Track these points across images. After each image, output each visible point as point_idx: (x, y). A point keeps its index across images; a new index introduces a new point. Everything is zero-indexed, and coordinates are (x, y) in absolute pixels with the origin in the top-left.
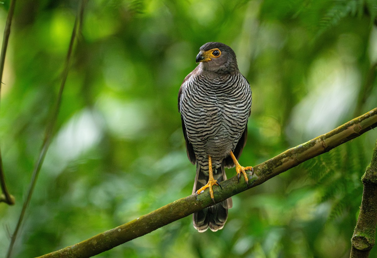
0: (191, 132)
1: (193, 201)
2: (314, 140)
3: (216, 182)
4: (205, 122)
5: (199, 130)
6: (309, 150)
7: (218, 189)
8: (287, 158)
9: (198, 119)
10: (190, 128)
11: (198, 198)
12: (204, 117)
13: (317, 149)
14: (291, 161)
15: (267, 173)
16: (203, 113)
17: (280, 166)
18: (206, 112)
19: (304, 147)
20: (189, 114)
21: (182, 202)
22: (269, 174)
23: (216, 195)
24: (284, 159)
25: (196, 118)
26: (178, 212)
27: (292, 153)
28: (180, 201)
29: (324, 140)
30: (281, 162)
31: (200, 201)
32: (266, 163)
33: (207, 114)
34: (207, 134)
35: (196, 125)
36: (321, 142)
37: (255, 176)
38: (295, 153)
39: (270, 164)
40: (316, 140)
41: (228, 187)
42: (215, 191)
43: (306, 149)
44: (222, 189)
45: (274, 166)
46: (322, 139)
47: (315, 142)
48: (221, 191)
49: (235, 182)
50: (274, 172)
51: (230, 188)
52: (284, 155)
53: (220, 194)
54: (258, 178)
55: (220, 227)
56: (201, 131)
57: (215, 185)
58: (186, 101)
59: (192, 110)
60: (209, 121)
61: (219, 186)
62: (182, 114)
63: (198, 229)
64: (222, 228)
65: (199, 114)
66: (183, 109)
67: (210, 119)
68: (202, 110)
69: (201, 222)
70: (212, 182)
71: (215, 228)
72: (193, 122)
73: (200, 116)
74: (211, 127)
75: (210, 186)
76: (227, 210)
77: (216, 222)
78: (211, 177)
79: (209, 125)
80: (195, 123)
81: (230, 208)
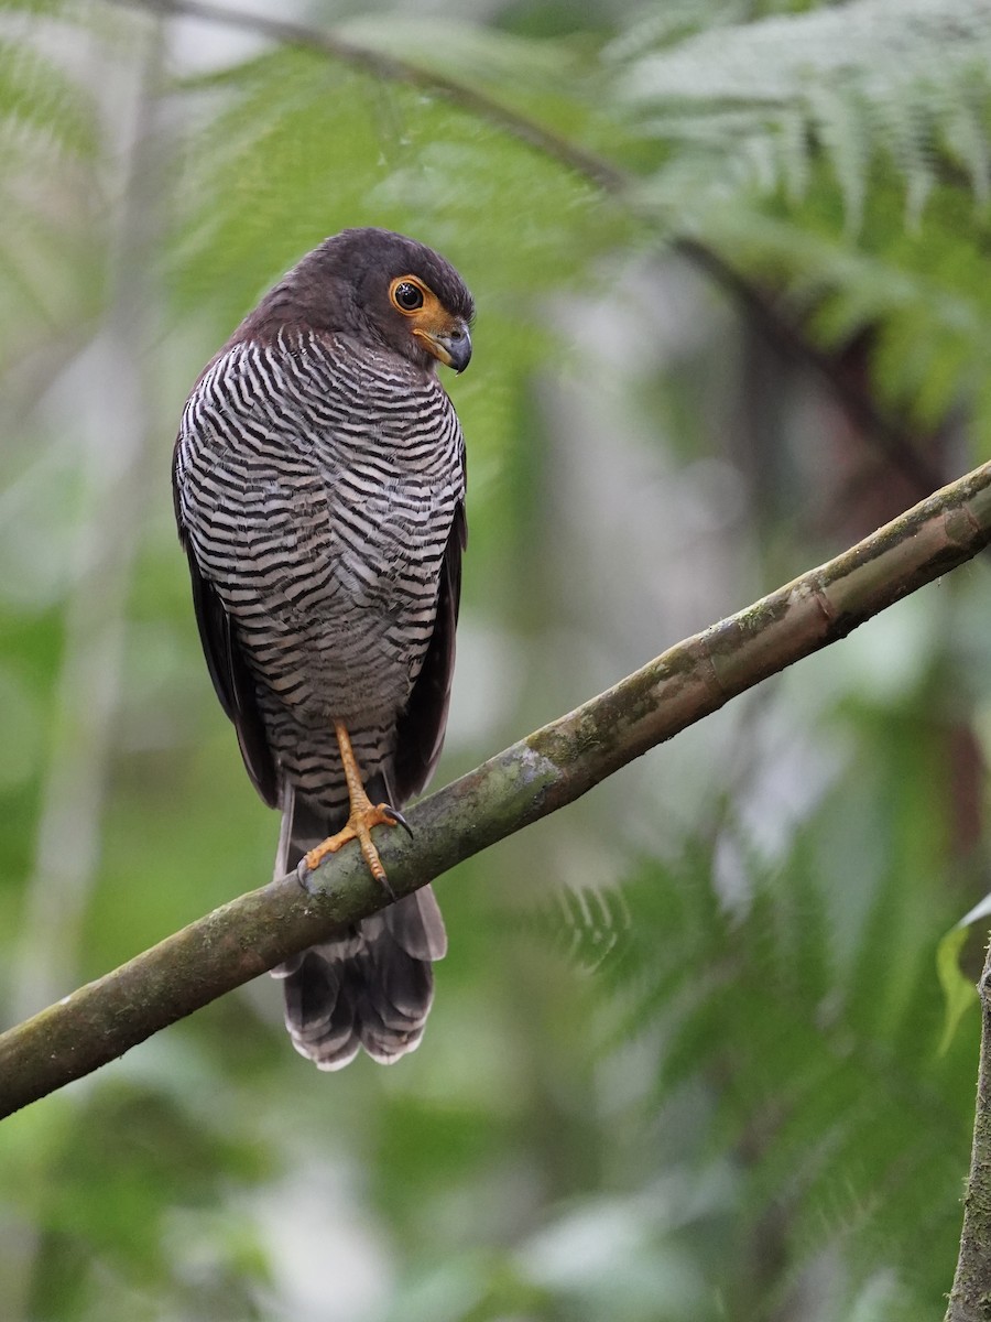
0: (237, 595)
1: (297, 899)
2: (781, 596)
3: (385, 811)
4: (291, 540)
5: (268, 580)
6: (763, 638)
7: (396, 841)
8: (673, 680)
9: (259, 529)
11: (315, 884)
12: (281, 518)
13: (795, 630)
14: (693, 689)
15: (596, 749)
16: (275, 504)
17: (649, 716)
18: (288, 498)
19: (742, 625)
20: (218, 517)
21: (247, 908)
22: (604, 752)
23: (393, 865)
24: (662, 686)
25: (250, 528)
26: (234, 954)
27: (694, 654)
28: (238, 907)
29: (824, 589)
30: (650, 697)
31: (323, 895)
32: (587, 712)
33: (289, 505)
34: (303, 594)
35: (254, 559)
36: (812, 600)
37: (547, 766)
39: (605, 715)
40: (788, 593)
41: (436, 825)
42: (384, 846)
43: (754, 633)
44: (411, 835)
45: (622, 716)
46: (815, 587)
47: (788, 603)
48: (411, 846)
49: (463, 803)
50: (624, 742)
51: (448, 826)
52: (662, 667)
53: (406, 859)
54: (558, 773)
55: (406, 1043)
56: (279, 580)
57: (381, 825)
58: (203, 464)
59: (229, 498)
60: (305, 532)
61: (400, 827)
62: (190, 526)
63: (313, 1054)
64: (414, 1045)
65: (259, 507)
66: (191, 502)
67: (308, 525)
68: (274, 489)
69: (320, 1024)
70: (365, 816)
71: (386, 1048)
72: (240, 551)
73: (267, 516)
74: (318, 560)
75: (361, 828)
76: (428, 963)
77: (384, 1018)
78: (359, 798)
79: (309, 548)
80: (247, 549)
81: (436, 955)
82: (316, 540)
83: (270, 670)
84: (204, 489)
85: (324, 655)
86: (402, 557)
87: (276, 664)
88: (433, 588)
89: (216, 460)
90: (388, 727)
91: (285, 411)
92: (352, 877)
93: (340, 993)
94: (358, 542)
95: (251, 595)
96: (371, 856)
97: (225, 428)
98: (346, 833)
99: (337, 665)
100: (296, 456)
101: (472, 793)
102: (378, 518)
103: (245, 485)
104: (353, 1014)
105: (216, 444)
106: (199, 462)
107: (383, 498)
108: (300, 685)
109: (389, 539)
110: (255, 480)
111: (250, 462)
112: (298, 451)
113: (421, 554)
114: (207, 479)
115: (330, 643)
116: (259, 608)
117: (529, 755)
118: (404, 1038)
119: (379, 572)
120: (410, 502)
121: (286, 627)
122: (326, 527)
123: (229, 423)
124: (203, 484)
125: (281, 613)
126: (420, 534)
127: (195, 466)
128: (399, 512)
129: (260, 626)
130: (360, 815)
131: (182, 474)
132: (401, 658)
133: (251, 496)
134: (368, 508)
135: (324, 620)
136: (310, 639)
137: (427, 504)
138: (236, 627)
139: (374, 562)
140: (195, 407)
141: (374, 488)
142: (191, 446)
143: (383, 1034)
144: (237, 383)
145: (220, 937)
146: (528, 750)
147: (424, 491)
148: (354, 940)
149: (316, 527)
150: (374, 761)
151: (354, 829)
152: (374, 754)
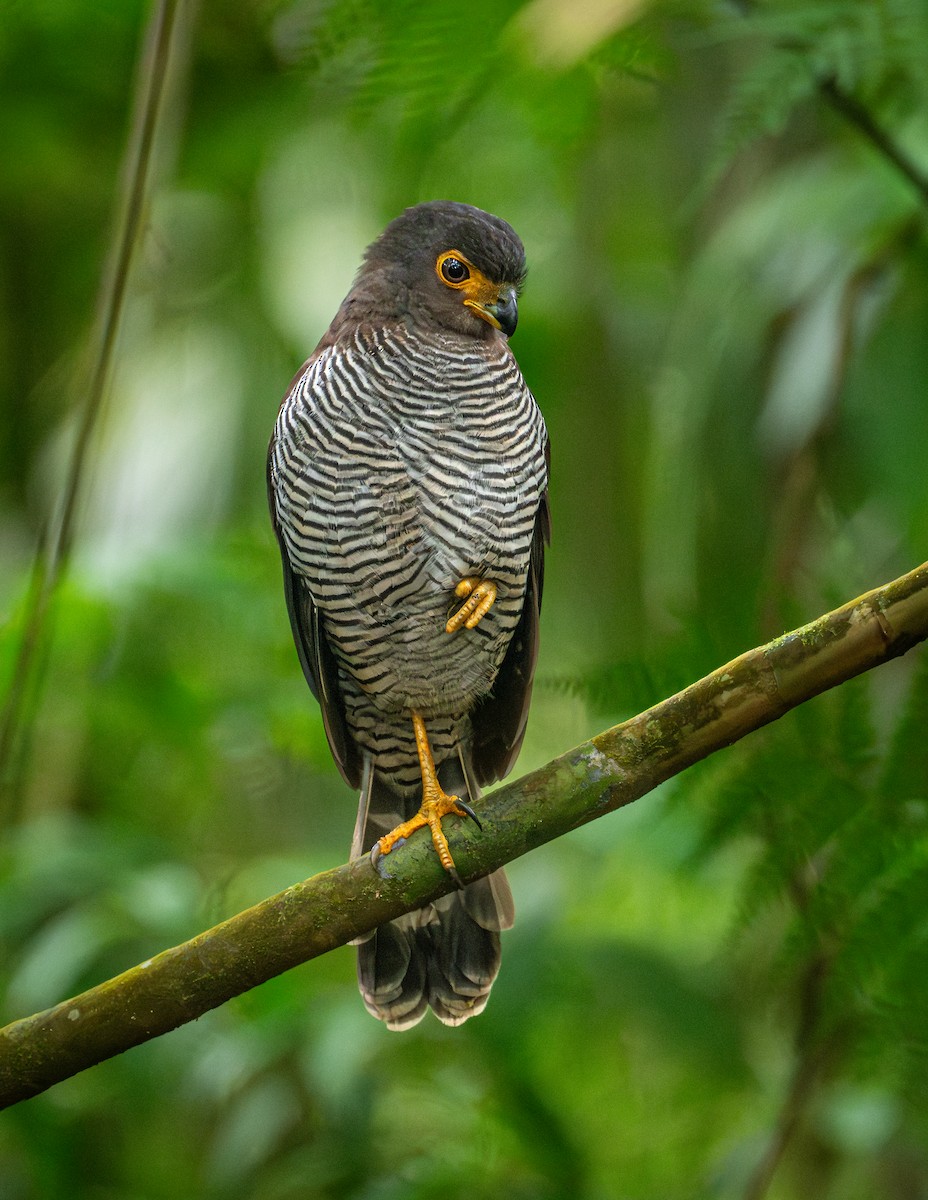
0: (326, 590)
1: (370, 882)
2: (844, 614)
3: (454, 803)
5: (358, 576)
6: (825, 654)
7: (466, 831)
8: (737, 691)
9: (350, 527)
10: (322, 575)
11: (387, 868)
12: (371, 516)
13: (857, 647)
14: (755, 700)
15: (660, 753)
16: (364, 503)
17: (714, 724)
18: (378, 496)
19: (805, 640)
20: (310, 516)
21: (321, 886)
22: (667, 757)
23: (460, 854)
24: (726, 696)
25: (340, 527)
26: (308, 931)
27: (758, 667)
28: (313, 886)
29: (884, 611)
30: (714, 706)
31: (394, 880)
32: (654, 716)
33: (379, 504)
34: (391, 589)
35: (344, 556)
36: (872, 620)
37: (613, 766)
38: (770, 670)
39: (670, 721)
40: (850, 611)
41: (504, 819)
42: (454, 836)
43: (816, 650)
45: (686, 724)
46: (875, 606)
47: (849, 622)
48: (480, 837)
49: (532, 798)
50: (688, 748)
51: (515, 821)
52: (726, 677)
53: (475, 849)
54: (623, 775)
55: (472, 1008)
56: (368, 577)
57: (453, 815)
58: (295, 466)
59: (321, 498)
60: (394, 530)
61: (470, 819)
62: (283, 523)
63: (383, 1016)
64: (479, 1010)
65: (349, 506)
66: (285, 501)
67: (396, 522)
68: (364, 490)
69: (391, 988)
70: (437, 805)
71: (453, 1012)
72: (331, 548)
73: (357, 515)
74: (405, 557)
75: (433, 818)
76: (497, 933)
77: (453, 984)
78: (431, 786)
79: (397, 546)
80: (337, 547)
81: (505, 926)
82: (405, 537)
83: (356, 660)
84: (296, 489)
85: (410, 647)
86: (492, 550)
87: (361, 655)
89: (308, 461)
91: (373, 409)
92: (423, 864)
93: (412, 960)
94: (450, 536)
95: (340, 590)
96: (441, 846)
97: (316, 431)
98: (418, 820)
99: (421, 657)
100: (384, 452)
101: (541, 790)
102: (467, 512)
103: (335, 485)
104: (423, 980)
105: (307, 446)
106: (291, 463)
107: (469, 491)
108: (385, 674)
109: (479, 533)
110: (345, 480)
111: (341, 461)
112: (386, 446)
113: (512, 546)
114: (299, 479)
115: (416, 636)
116: (349, 602)
117: (596, 757)
118: (471, 1004)
119: (471, 564)
120: (495, 494)
121: (373, 621)
122: (416, 523)
123: (319, 425)
124: (295, 485)
125: (369, 607)
126: (509, 525)
127: (288, 467)
128: (486, 505)
129: (348, 619)
130: (433, 803)
131: (276, 474)
132: (488, 646)
133: (342, 495)
134: (455, 503)
135: (411, 614)
136: (396, 632)
137: (512, 495)
138: (323, 619)
139: (467, 554)
140: (287, 412)
142: (285, 448)
143: (451, 999)
144: (325, 389)
145: (295, 915)
146: (595, 751)
147: (510, 481)
148: (426, 912)
149: (406, 523)
150: (447, 746)
151: (426, 816)
152: (448, 739)
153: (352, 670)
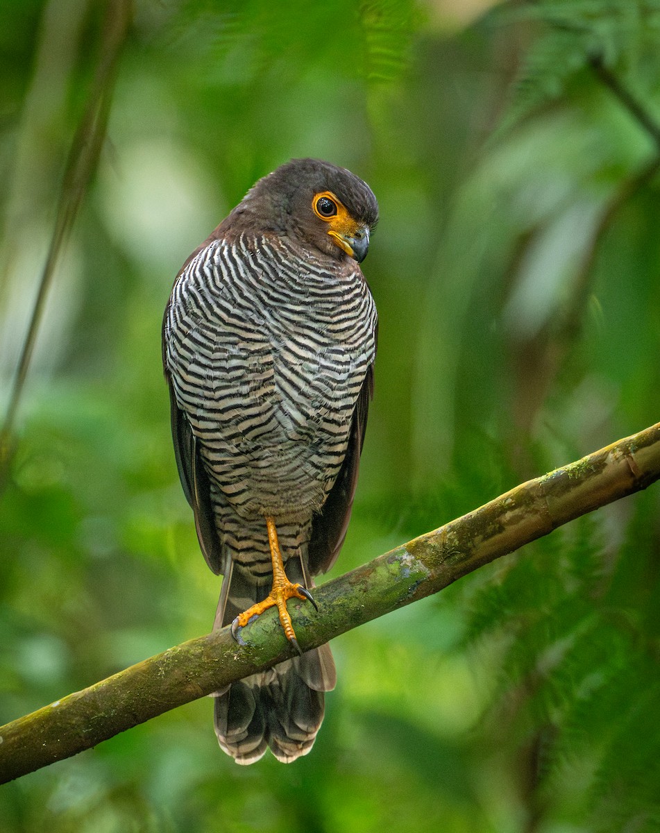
1: (228, 647)
2: (602, 455)
3: (297, 589)
4: (245, 389)
5: (226, 417)
6: (585, 486)
7: (305, 611)
8: (517, 511)
9: (223, 379)
10: (200, 413)
11: (244, 637)
12: (239, 373)
13: (610, 482)
14: (532, 520)
15: (456, 557)
16: (235, 362)
17: (498, 537)
18: (245, 358)
19: (571, 474)
20: (193, 368)
21: (192, 651)
22: (461, 560)
23: (301, 629)
24: (509, 515)
25: (215, 378)
26: (180, 683)
27: (533, 493)
28: (186, 648)
29: (633, 454)
30: (499, 522)
31: (249, 646)
32: (452, 529)
33: (246, 364)
36: (623, 461)
37: (420, 567)
38: (544, 496)
39: (466, 532)
40: (607, 453)
41: (335, 603)
42: (296, 614)
43: (578, 482)
44: (316, 608)
45: (477, 535)
46: (626, 450)
47: (605, 462)
48: (316, 616)
49: (357, 588)
50: (478, 553)
51: (344, 604)
52: (509, 501)
53: (311, 625)
54: (428, 572)
55: (302, 749)
56: (234, 417)
57: (296, 599)
58: (185, 328)
59: (202, 355)
60: (255, 384)
61: (309, 602)
62: (171, 370)
63: (232, 753)
64: (306, 752)
65: (223, 364)
66: (174, 354)
67: (259, 378)
68: (235, 351)
69: (240, 731)
70: (284, 590)
71: (286, 752)
72: (207, 393)
73: (228, 370)
75: (280, 600)
76: (323, 693)
77: (287, 731)
78: (280, 575)
80: (212, 393)
81: (328, 688)
82: (264, 391)
83: (222, 478)
84: (184, 346)
85: (263, 472)
86: (325, 406)
87: (228, 475)
88: (346, 428)
89: (194, 326)
90: (305, 524)
91: (246, 294)
92: (271, 635)
93: (257, 710)
94: (294, 393)
95: (212, 426)
96: (286, 622)
97: (202, 303)
98: (269, 602)
99: (271, 480)
100: (252, 327)
101: (364, 582)
102: (310, 377)
103: (214, 347)
104: (264, 726)
105: (194, 314)
106: (181, 325)
107: (314, 362)
108: (243, 491)
109: (317, 393)
110: (222, 343)
111: (219, 330)
112: (254, 324)
113: (340, 404)
114: (186, 339)
115: (268, 464)
116: (218, 435)
117: (407, 558)
118: (300, 746)
119: (308, 417)
120: (334, 366)
121: (236, 451)
122: (272, 381)
123: (205, 300)
124: (183, 342)
125: (234, 440)
127: (179, 328)
128: (326, 373)
129: (218, 447)
130: (280, 589)
132: (319, 477)
134: (303, 370)
135: (265, 448)
136: (254, 460)
137: (347, 367)
138: (199, 445)
139: (305, 409)
141: (309, 355)
142: (177, 313)
143: (285, 742)
144: (212, 271)
145: (172, 670)
146: (406, 553)
147: (346, 358)
148: (269, 673)
149: (265, 381)
150: (293, 547)
151: (275, 599)
152: (294, 542)
153: (220, 486)
